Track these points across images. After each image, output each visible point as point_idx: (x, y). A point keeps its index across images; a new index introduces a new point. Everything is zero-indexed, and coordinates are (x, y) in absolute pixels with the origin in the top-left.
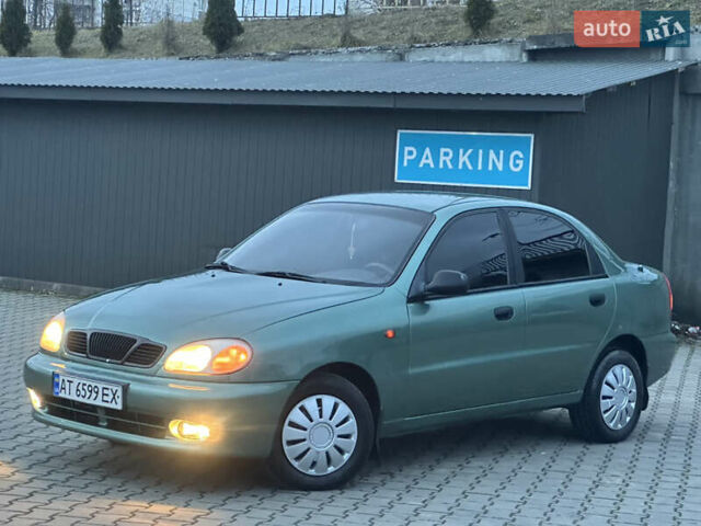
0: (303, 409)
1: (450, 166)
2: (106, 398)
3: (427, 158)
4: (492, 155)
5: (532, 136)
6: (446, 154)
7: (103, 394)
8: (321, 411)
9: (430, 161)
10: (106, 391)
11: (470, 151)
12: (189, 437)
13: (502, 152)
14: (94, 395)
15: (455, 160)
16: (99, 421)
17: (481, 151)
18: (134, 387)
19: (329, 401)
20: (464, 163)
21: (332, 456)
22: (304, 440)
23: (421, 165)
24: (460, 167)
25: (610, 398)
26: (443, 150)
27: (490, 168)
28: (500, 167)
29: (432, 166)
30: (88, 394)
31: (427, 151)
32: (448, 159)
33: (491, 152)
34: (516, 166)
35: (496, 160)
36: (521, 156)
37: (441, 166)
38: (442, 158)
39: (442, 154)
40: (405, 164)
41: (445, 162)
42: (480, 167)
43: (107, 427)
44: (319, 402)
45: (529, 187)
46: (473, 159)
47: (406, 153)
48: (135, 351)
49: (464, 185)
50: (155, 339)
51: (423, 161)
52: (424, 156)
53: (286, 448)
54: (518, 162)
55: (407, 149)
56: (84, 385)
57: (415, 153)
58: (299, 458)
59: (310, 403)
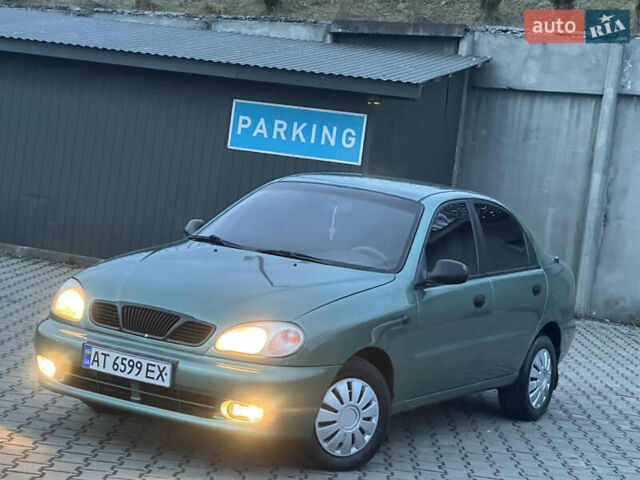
0: (335, 392)
1: (284, 138)
2: (150, 374)
3: (261, 128)
4: (325, 130)
5: (366, 116)
6: (281, 126)
7: (148, 370)
8: (350, 394)
9: (264, 131)
10: (150, 368)
11: (304, 125)
12: (241, 418)
13: (335, 129)
14: (136, 370)
15: (289, 133)
16: (131, 395)
17: (315, 126)
18: (182, 366)
19: (357, 384)
20: (298, 135)
21: (356, 437)
22: (334, 422)
23: (255, 134)
24: (293, 139)
25: (536, 379)
26: (277, 122)
27: (323, 142)
28: (332, 142)
29: (266, 136)
30: (129, 369)
31: (262, 122)
32: (282, 131)
33: (325, 127)
34: (349, 142)
35: (329, 136)
36: (354, 134)
37: (275, 136)
38: (276, 129)
39: (276, 125)
40: (239, 132)
41: (278, 133)
42: (312, 141)
43: (141, 402)
44: (349, 385)
45: (359, 163)
46: (307, 132)
47: (241, 121)
48: (179, 328)
49: (296, 156)
50: (199, 317)
51: (257, 131)
52: (259, 126)
53: (318, 429)
54: (350, 139)
55: (242, 118)
56: (123, 359)
57: (250, 122)
58: (327, 439)
59: (342, 386)
